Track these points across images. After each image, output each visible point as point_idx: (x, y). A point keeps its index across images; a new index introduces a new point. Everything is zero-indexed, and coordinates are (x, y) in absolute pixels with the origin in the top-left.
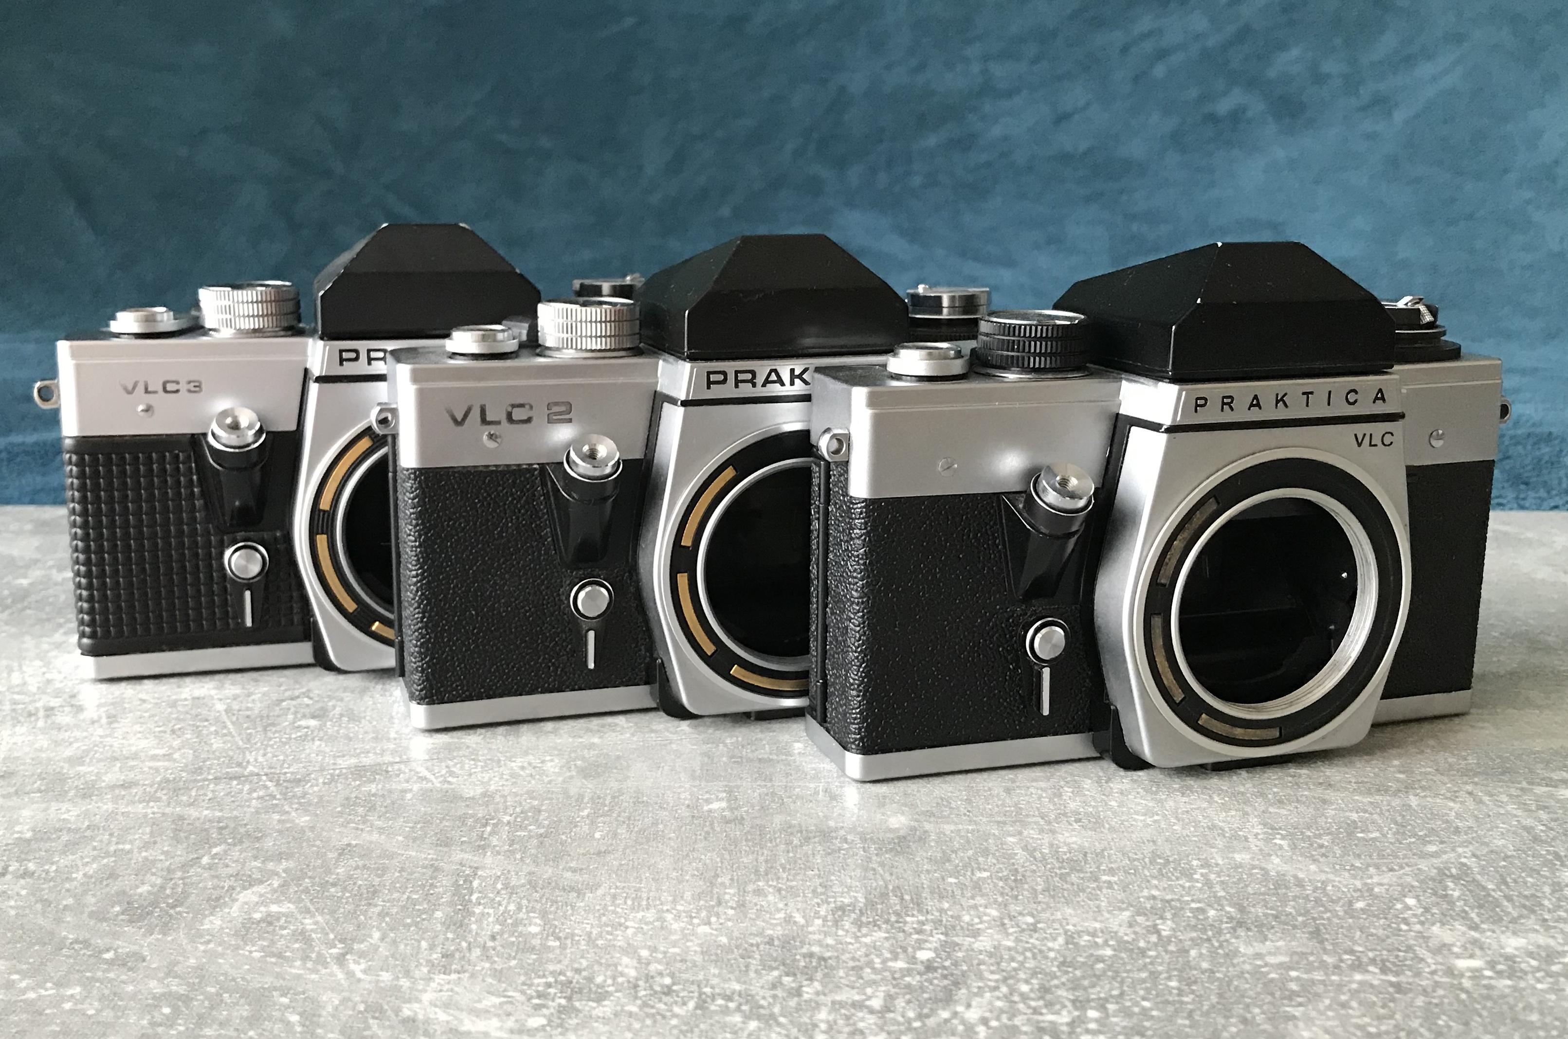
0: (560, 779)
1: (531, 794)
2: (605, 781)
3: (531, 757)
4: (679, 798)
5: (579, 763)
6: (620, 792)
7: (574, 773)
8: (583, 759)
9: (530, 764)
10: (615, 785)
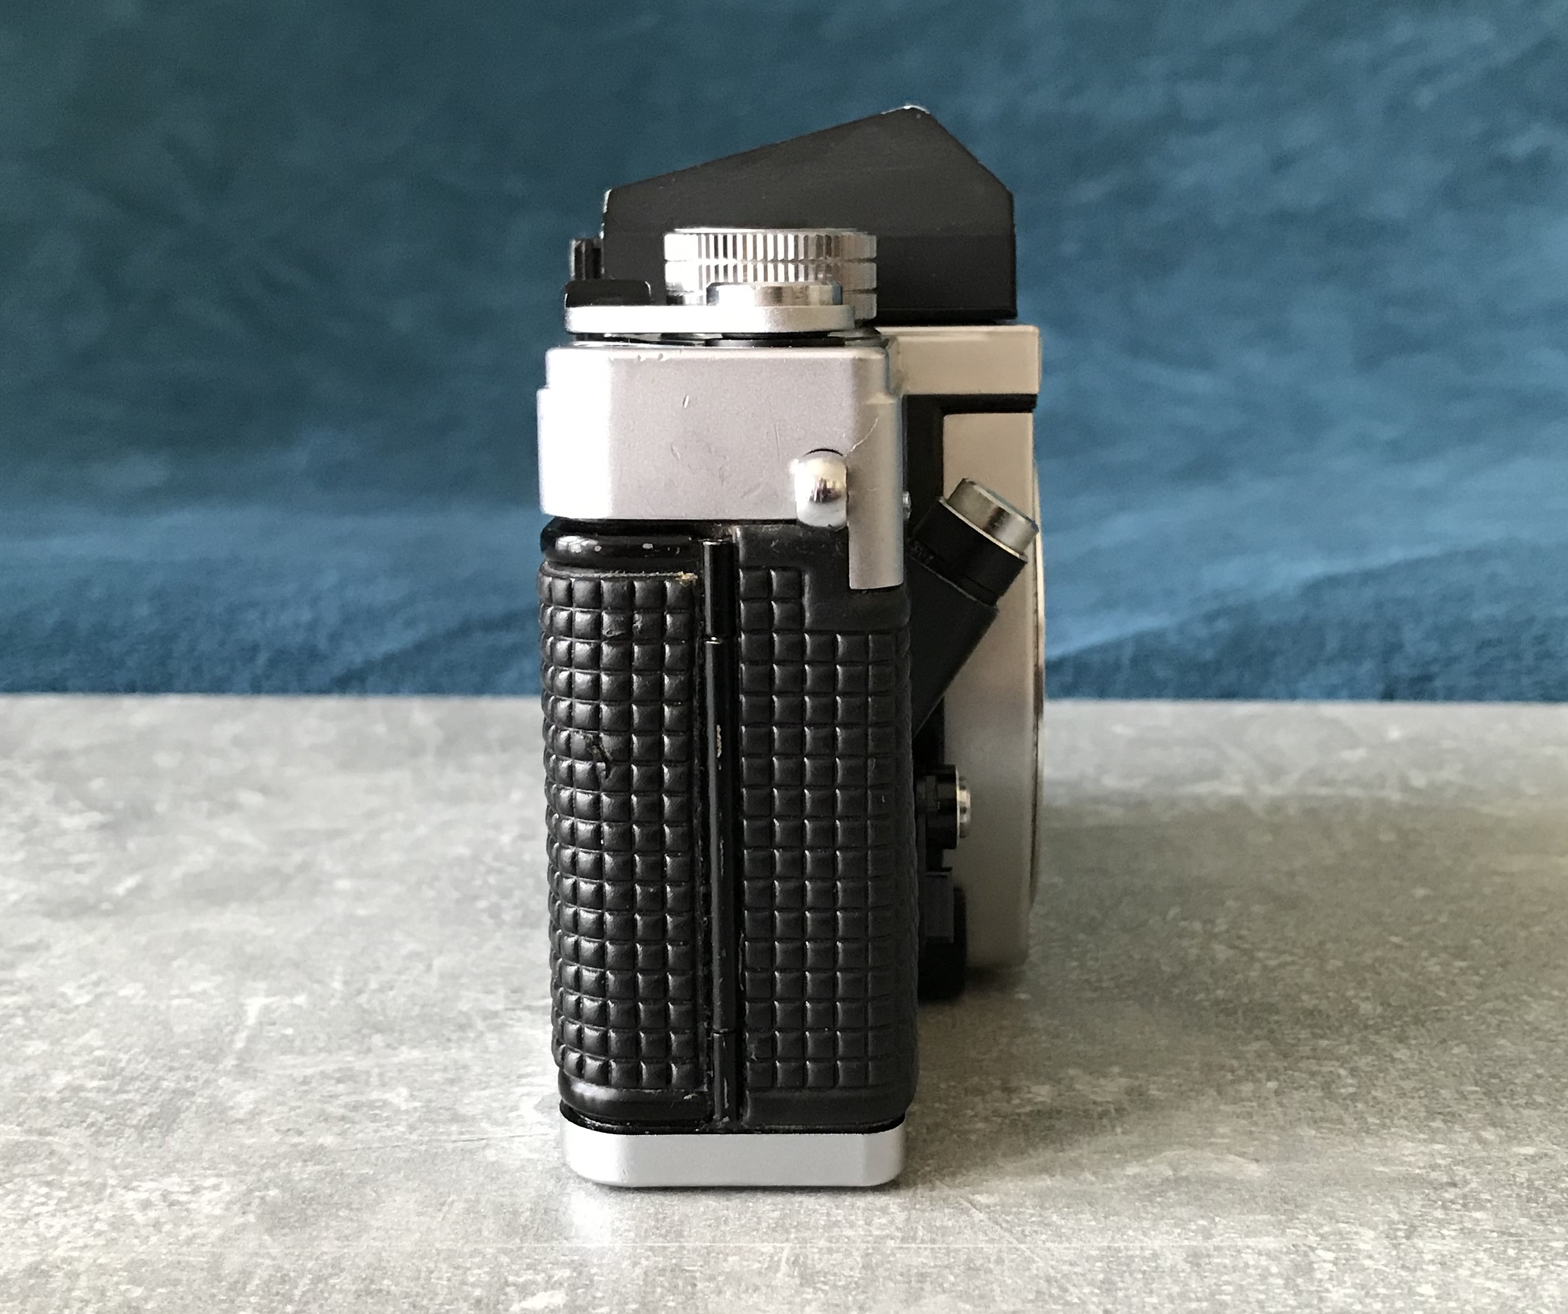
0: (217, 1232)
1: (136, 1272)
2: (313, 1239)
3: (175, 1178)
4: (464, 1283)
5: (273, 1193)
6: (337, 1266)
7: (251, 1218)
8: (286, 1183)
9: (165, 1196)
10: (329, 1247)
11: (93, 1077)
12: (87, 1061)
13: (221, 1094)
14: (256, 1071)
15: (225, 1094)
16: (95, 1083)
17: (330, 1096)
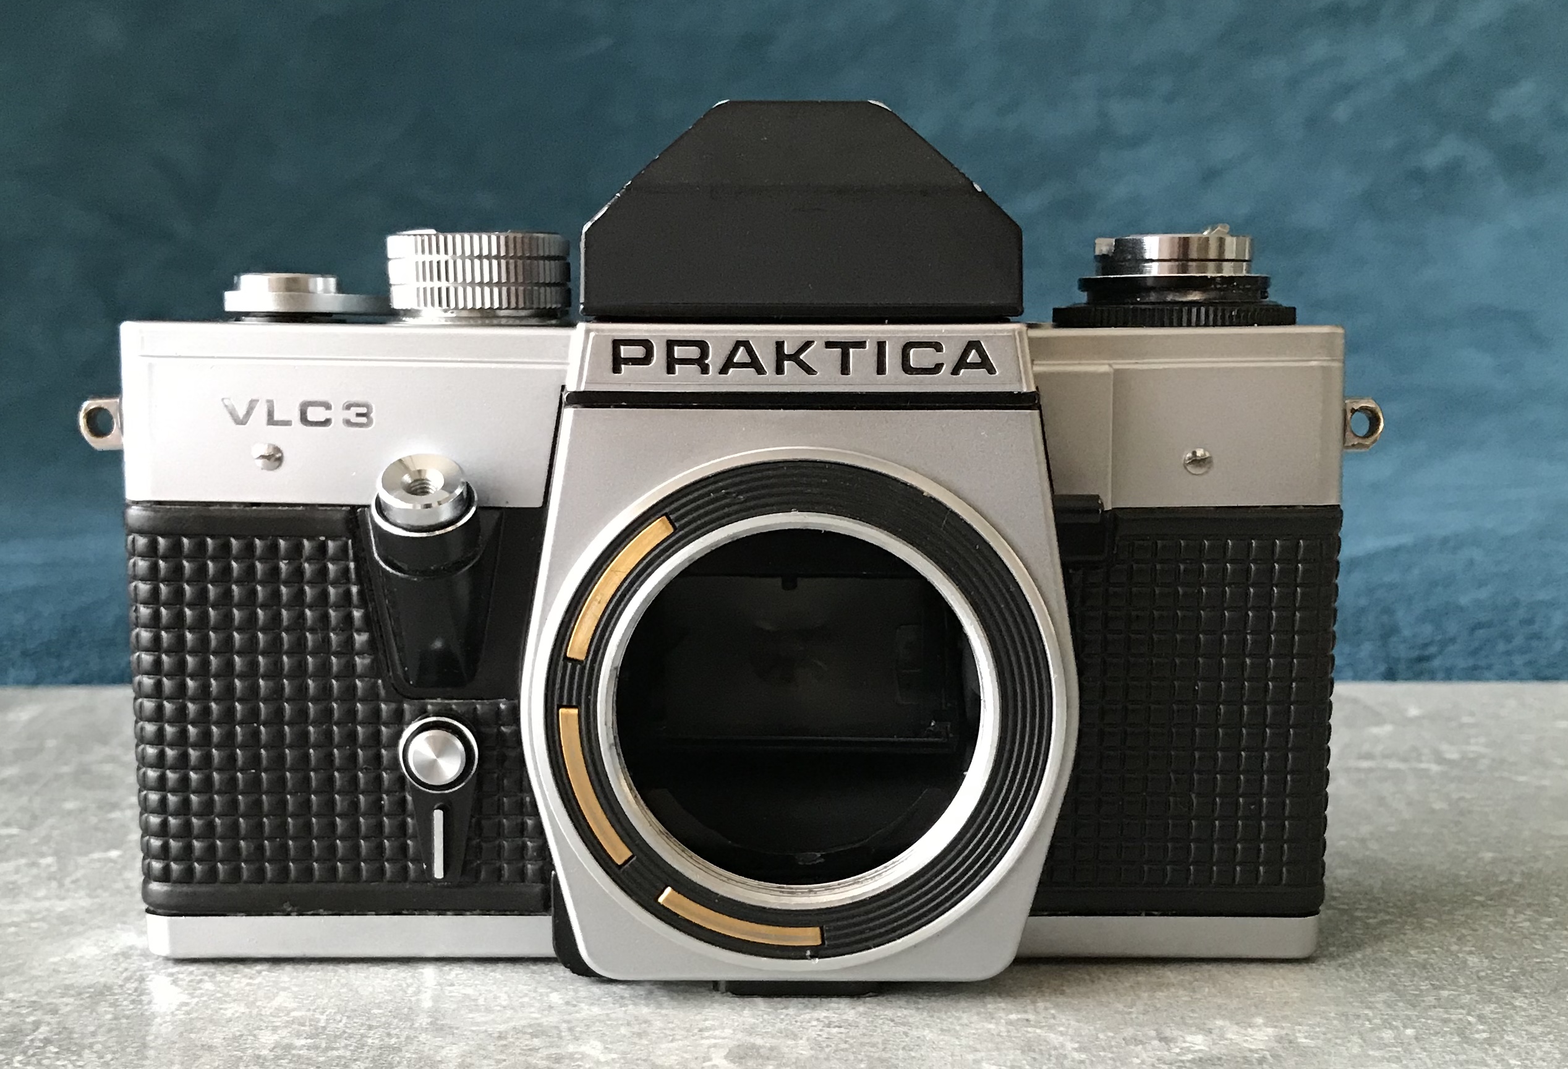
11: (298, 1035)
12: (287, 1022)
13: (426, 1049)
14: (450, 1028)
15: (430, 1049)
16: (303, 1042)
17: (530, 1050)
